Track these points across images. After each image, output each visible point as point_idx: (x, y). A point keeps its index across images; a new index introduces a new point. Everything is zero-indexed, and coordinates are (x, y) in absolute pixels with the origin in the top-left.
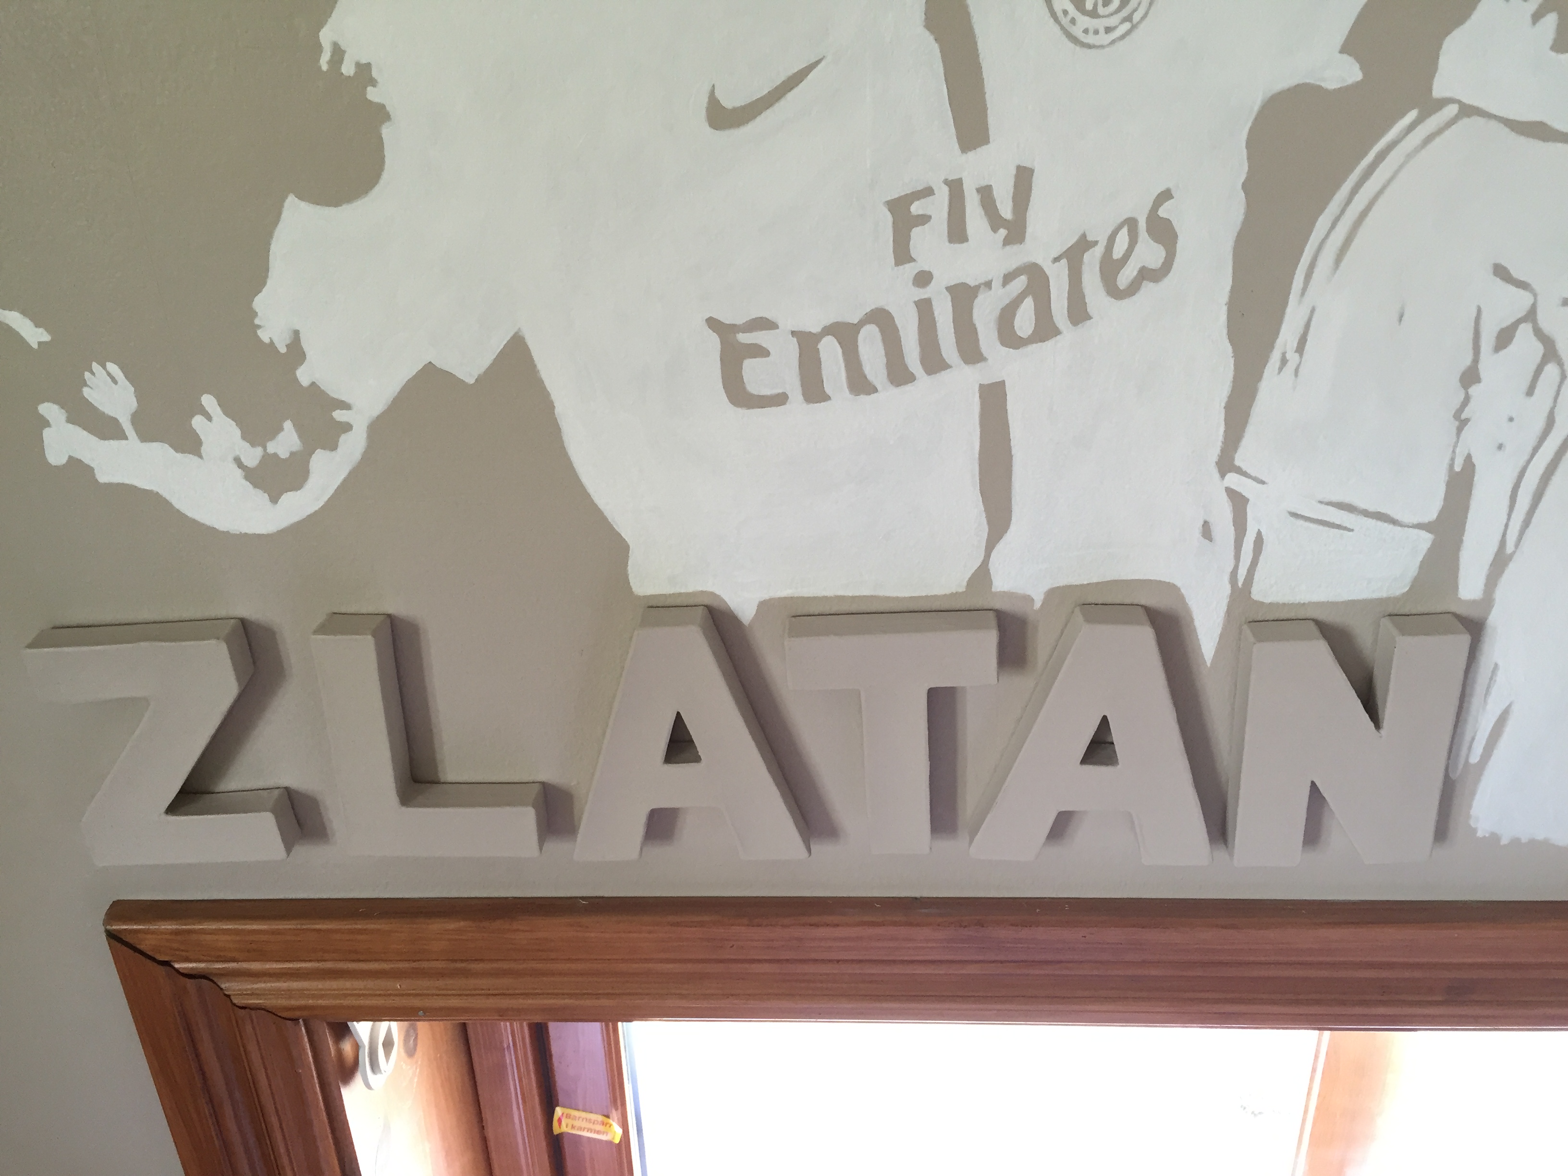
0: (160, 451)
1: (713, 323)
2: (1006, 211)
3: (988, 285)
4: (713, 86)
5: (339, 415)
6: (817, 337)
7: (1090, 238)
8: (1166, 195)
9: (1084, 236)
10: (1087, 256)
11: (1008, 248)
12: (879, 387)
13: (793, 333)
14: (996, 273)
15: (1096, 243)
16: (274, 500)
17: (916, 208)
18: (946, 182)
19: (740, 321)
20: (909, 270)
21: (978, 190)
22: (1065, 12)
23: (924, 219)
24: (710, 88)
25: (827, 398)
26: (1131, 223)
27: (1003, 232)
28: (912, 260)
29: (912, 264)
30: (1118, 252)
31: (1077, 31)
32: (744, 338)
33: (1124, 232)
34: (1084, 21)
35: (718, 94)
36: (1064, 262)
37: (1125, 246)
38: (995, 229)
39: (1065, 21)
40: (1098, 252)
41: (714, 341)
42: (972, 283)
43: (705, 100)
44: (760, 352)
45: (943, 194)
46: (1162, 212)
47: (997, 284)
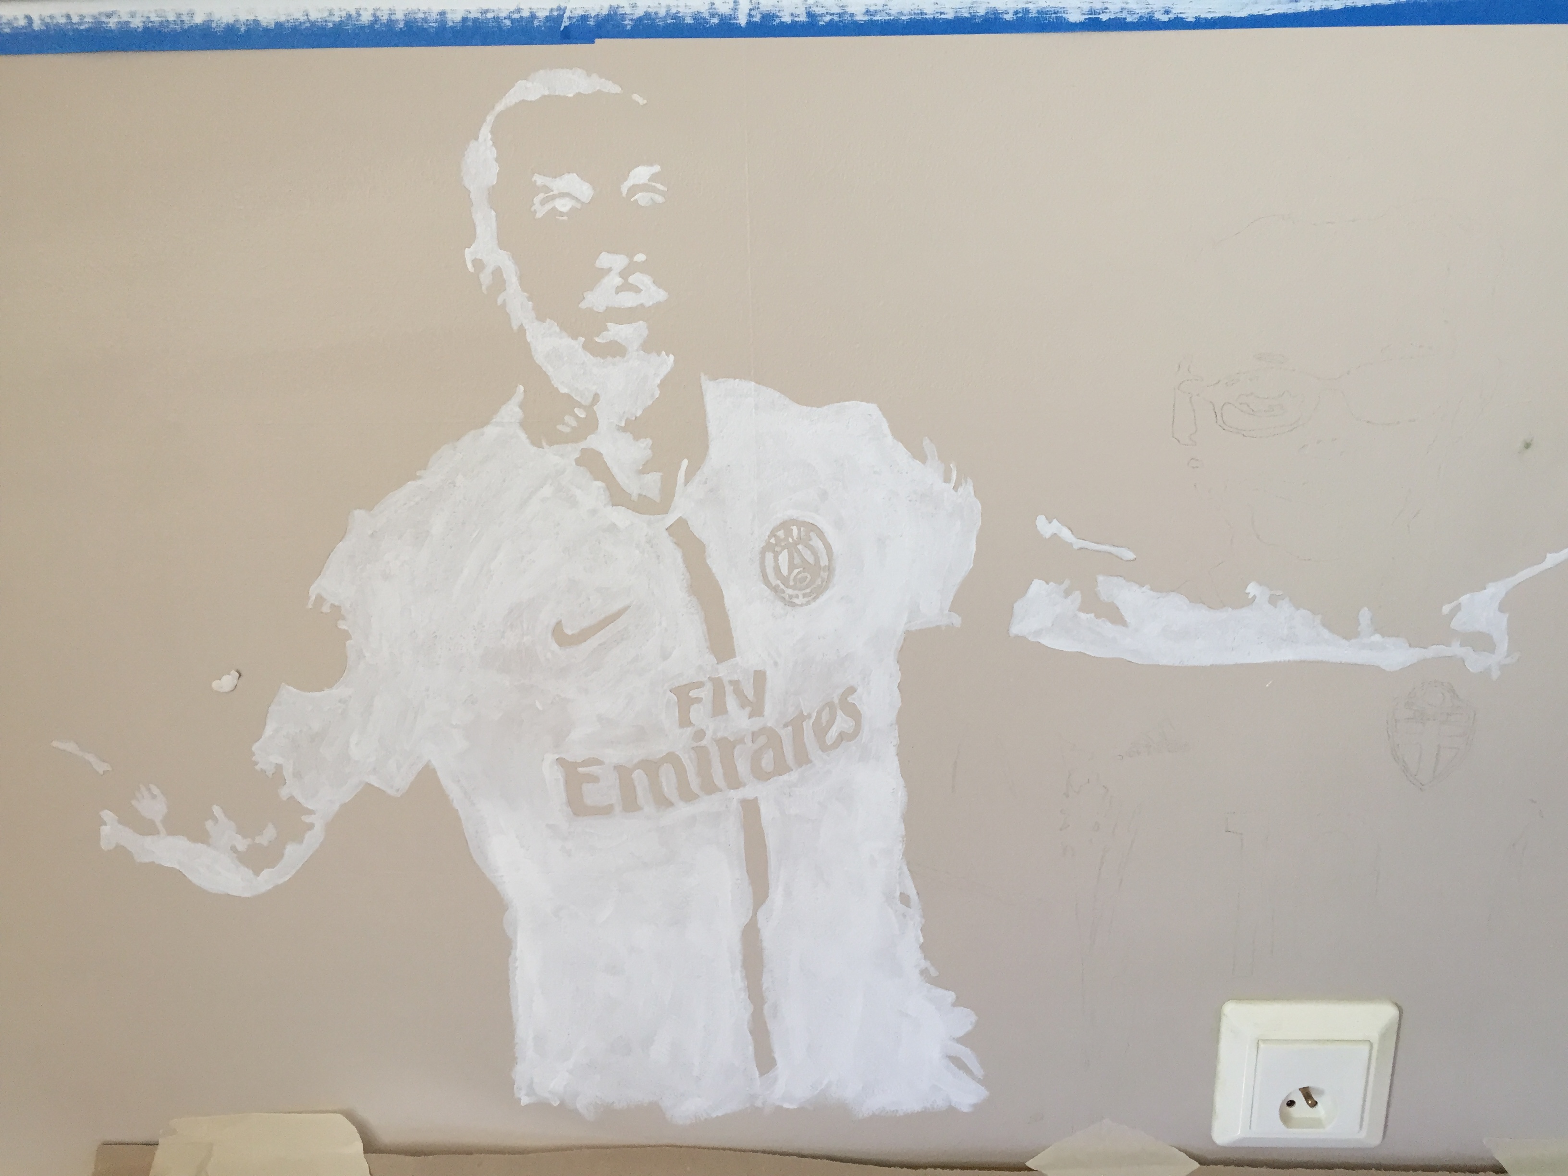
0: (182, 842)
1: (561, 761)
3: (741, 741)
4: (558, 621)
5: (307, 819)
8: (852, 690)
14: (747, 734)
16: (257, 873)
22: (777, 586)
24: (556, 622)
25: (639, 808)
30: (824, 721)
31: (785, 596)
33: (826, 710)
34: (789, 591)
35: (561, 625)
36: (790, 728)
37: (828, 718)
38: (743, 707)
39: (777, 591)
44: (594, 779)
47: (748, 739)
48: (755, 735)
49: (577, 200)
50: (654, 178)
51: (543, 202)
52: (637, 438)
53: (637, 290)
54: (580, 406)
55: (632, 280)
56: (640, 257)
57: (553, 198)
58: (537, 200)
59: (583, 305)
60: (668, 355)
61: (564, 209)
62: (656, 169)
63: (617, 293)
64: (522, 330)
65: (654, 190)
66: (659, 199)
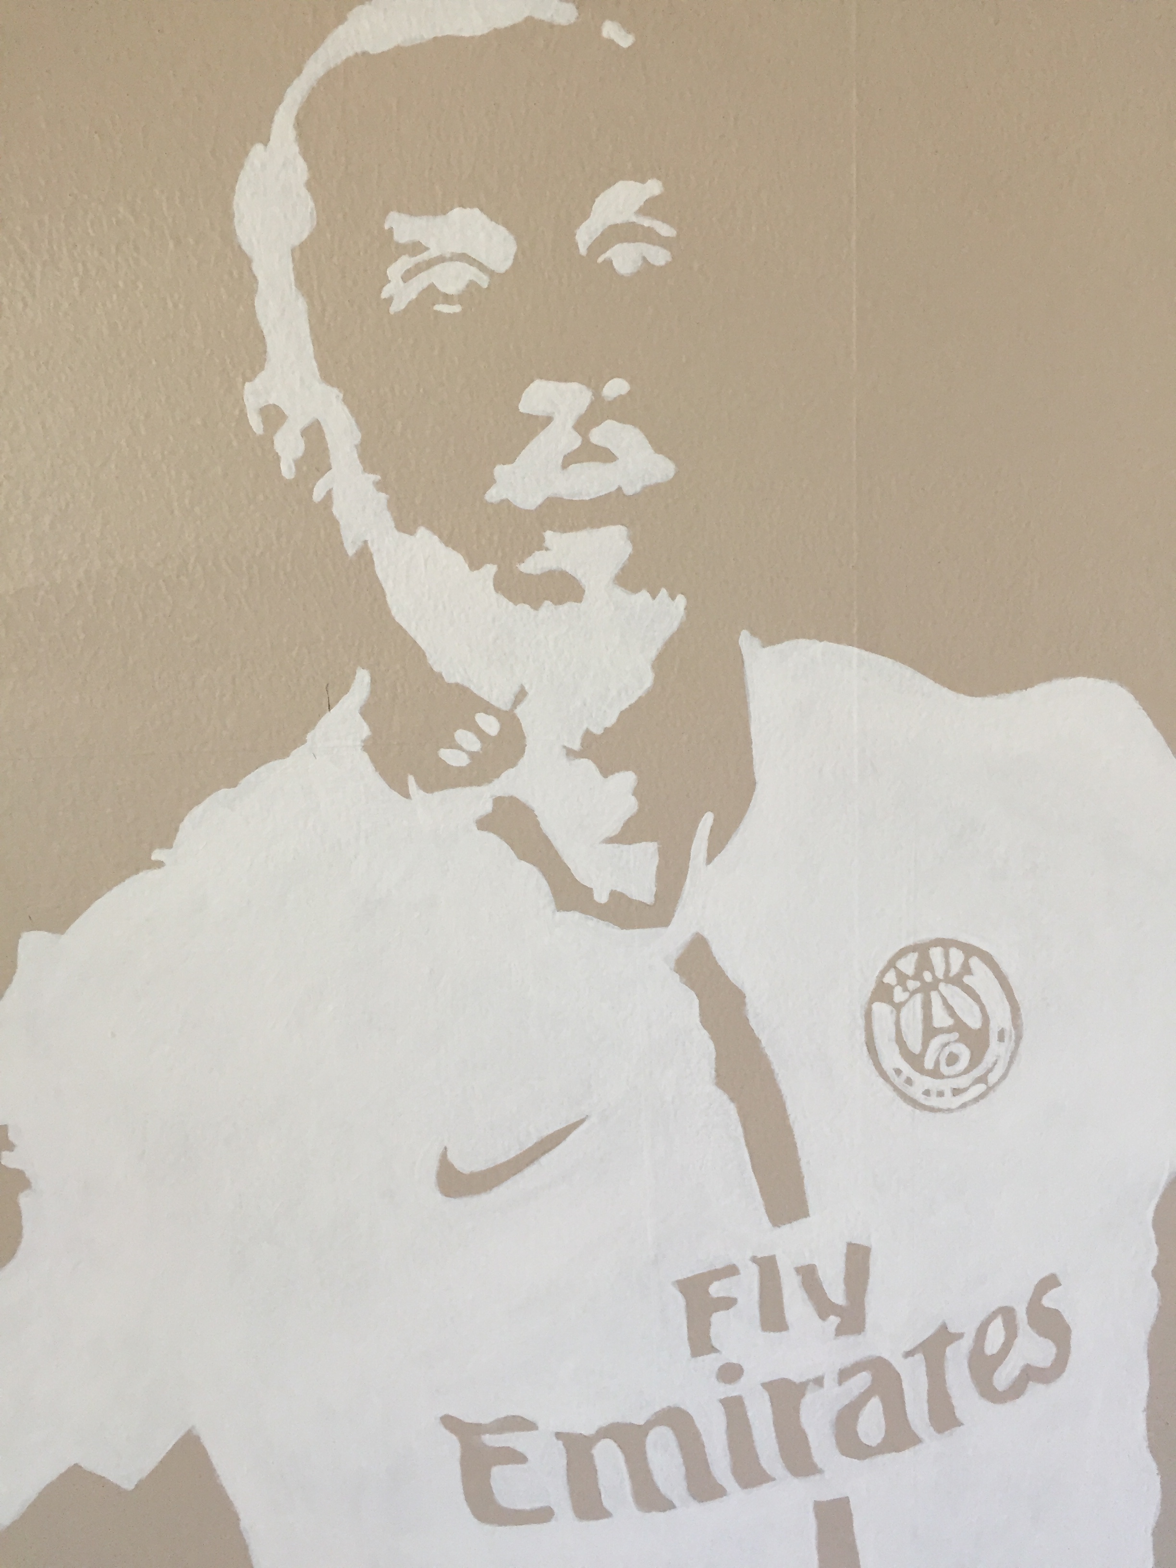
1: (449, 1422)
2: (837, 1294)
3: (819, 1381)
4: (446, 1148)
6: (588, 1442)
7: (952, 1329)
8: (1050, 1282)
9: (944, 1327)
10: (949, 1351)
11: (843, 1339)
12: (676, 1502)
13: (558, 1435)
14: (829, 1370)
15: (960, 1336)
17: (716, 1289)
18: (754, 1260)
19: (486, 1419)
20: (711, 1363)
21: (798, 1270)
22: (898, 1072)
23: (728, 1303)
24: (441, 1150)
25: (606, 1514)
26: (1007, 1314)
27: (834, 1320)
28: (713, 1350)
29: (713, 1355)
30: (992, 1345)
31: (916, 1092)
32: (491, 1440)
33: (998, 1324)
34: (922, 1082)
35: (452, 1157)
36: (919, 1357)
37: (1002, 1340)
38: (823, 1316)
39: (899, 1081)
40: (965, 1345)
41: (451, 1446)
42: (796, 1378)
43: (433, 1165)
44: (516, 1457)
45: (750, 1276)
46: (1047, 1301)
47: (830, 1381)
48: (844, 1375)
49: (481, 267)
50: (649, 208)
51: (408, 276)
52: (606, 772)
53: (605, 456)
54: (488, 708)
55: (597, 436)
56: (616, 388)
57: (430, 264)
58: (395, 271)
59: (493, 495)
60: (673, 597)
61: (452, 288)
62: (654, 187)
63: (565, 465)
64: (364, 554)
65: (650, 237)
66: (660, 257)
